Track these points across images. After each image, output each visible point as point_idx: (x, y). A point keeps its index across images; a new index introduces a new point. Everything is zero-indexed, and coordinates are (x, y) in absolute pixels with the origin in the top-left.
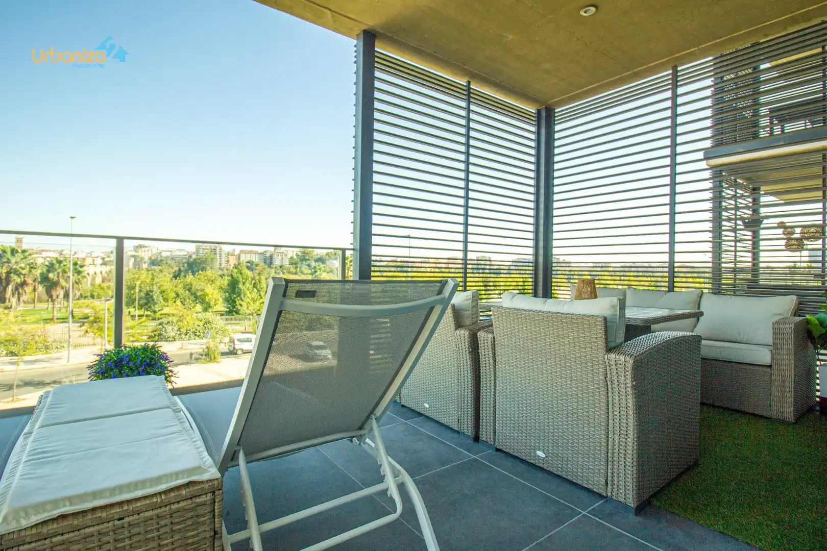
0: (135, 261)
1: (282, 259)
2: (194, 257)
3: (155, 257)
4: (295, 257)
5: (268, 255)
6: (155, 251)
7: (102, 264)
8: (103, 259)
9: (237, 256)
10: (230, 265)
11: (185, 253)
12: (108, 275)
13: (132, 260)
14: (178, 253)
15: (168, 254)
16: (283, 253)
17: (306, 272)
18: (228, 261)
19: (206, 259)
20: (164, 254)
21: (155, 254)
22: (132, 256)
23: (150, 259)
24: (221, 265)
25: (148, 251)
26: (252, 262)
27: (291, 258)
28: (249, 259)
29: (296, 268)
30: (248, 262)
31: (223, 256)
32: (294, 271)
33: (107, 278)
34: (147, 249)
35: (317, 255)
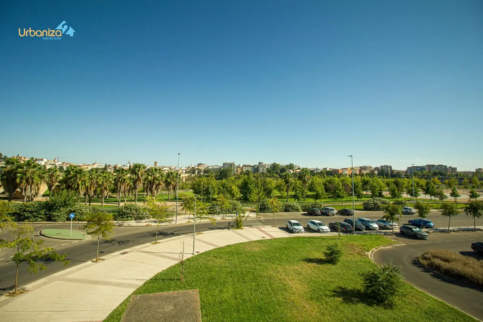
0: (198, 171)
1: (263, 170)
2: (222, 169)
3: (206, 169)
4: (269, 168)
5: (256, 167)
6: (206, 166)
7: (185, 173)
8: (186, 170)
9: (241, 168)
10: (238, 173)
11: (218, 167)
12: (188, 178)
13: (197, 171)
14: (215, 167)
15: (211, 167)
16: (263, 166)
17: (275, 176)
18: (237, 171)
19: (228, 170)
20: (210, 168)
21: (206, 168)
22: (197, 169)
23: (204, 170)
24: (234, 173)
25: (203, 166)
26: (249, 171)
27: (268, 168)
28: (247, 170)
29: (270, 174)
30: (246, 171)
31: (235, 168)
32: (269, 175)
33: (187, 179)
34: (202, 165)
35: (281, 167)
